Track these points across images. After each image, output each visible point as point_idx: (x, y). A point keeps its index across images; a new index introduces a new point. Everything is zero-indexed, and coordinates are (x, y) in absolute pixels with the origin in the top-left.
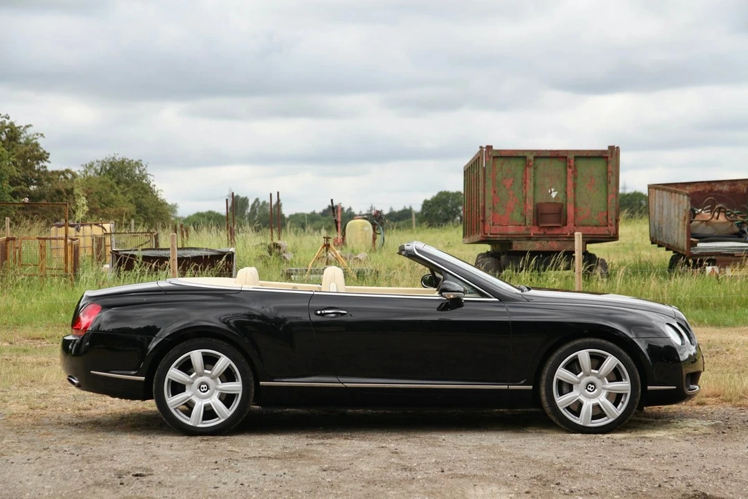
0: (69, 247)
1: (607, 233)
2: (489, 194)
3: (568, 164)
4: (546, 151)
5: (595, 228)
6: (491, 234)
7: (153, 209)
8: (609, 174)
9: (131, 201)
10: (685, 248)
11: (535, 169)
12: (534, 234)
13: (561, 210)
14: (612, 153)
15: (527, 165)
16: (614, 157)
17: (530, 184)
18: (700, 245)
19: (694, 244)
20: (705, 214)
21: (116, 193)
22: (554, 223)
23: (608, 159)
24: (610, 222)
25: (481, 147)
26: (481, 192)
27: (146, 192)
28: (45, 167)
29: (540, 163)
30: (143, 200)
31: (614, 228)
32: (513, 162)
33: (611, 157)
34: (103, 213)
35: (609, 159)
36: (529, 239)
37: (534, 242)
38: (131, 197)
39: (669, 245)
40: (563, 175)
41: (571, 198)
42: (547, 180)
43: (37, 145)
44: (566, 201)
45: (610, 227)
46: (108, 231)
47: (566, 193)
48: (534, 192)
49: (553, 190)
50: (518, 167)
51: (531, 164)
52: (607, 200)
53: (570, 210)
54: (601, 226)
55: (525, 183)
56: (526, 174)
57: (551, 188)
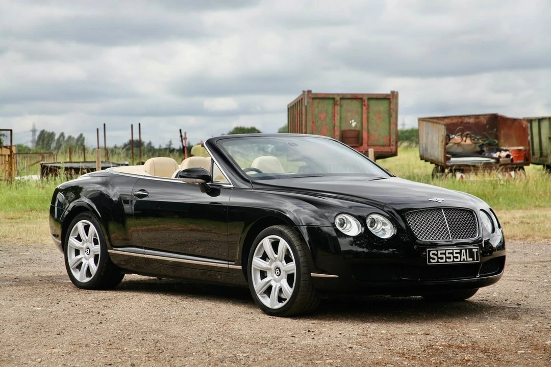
1: (390, 150)
2: (309, 124)
3: (363, 103)
4: (348, 94)
5: (382, 147)
8: (391, 110)
10: (443, 161)
11: (341, 106)
13: (358, 135)
14: (393, 96)
15: (335, 104)
16: (394, 98)
17: (337, 117)
18: (453, 159)
19: (448, 159)
20: (457, 138)
22: (354, 144)
24: (392, 143)
25: (304, 91)
26: (304, 122)
29: (344, 102)
31: (394, 147)
32: (326, 102)
33: (393, 98)
35: (391, 100)
39: (432, 160)
40: (360, 110)
41: (365, 126)
42: (349, 114)
44: (362, 129)
45: (392, 147)
47: (362, 123)
48: (340, 122)
49: (353, 121)
50: (328, 105)
51: (338, 103)
52: (390, 128)
53: (365, 135)
54: (386, 146)
55: (334, 116)
56: (334, 110)
57: (351, 120)
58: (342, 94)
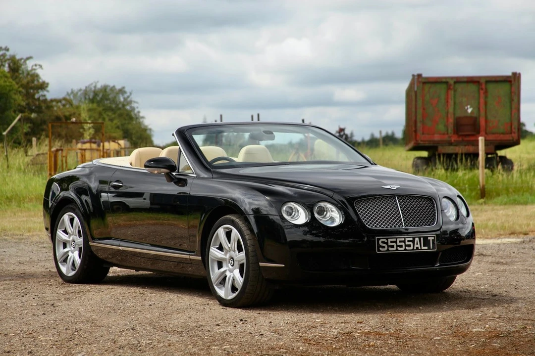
1: (511, 138)
2: (420, 111)
3: (481, 87)
4: (463, 77)
5: (502, 135)
6: (421, 141)
8: (513, 94)
9: (118, 127)
11: (455, 91)
12: (454, 141)
13: (475, 122)
14: (514, 78)
15: (449, 89)
16: (516, 80)
17: (451, 102)
22: (470, 132)
23: (511, 82)
24: (514, 130)
25: (413, 76)
26: (414, 109)
27: (131, 118)
28: (45, 96)
29: (459, 87)
30: (130, 126)
31: (516, 135)
32: (438, 86)
33: (514, 80)
35: (513, 83)
36: (450, 144)
37: (455, 147)
38: (119, 124)
40: (477, 95)
41: (483, 114)
42: (464, 99)
44: (479, 116)
45: (513, 135)
46: (123, 147)
47: (479, 109)
48: (454, 109)
49: (469, 107)
50: (441, 90)
51: (452, 87)
52: (511, 114)
53: (483, 123)
54: (508, 134)
55: (447, 102)
56: (448, 95)
57: (467, 105)
58: (457, 78)
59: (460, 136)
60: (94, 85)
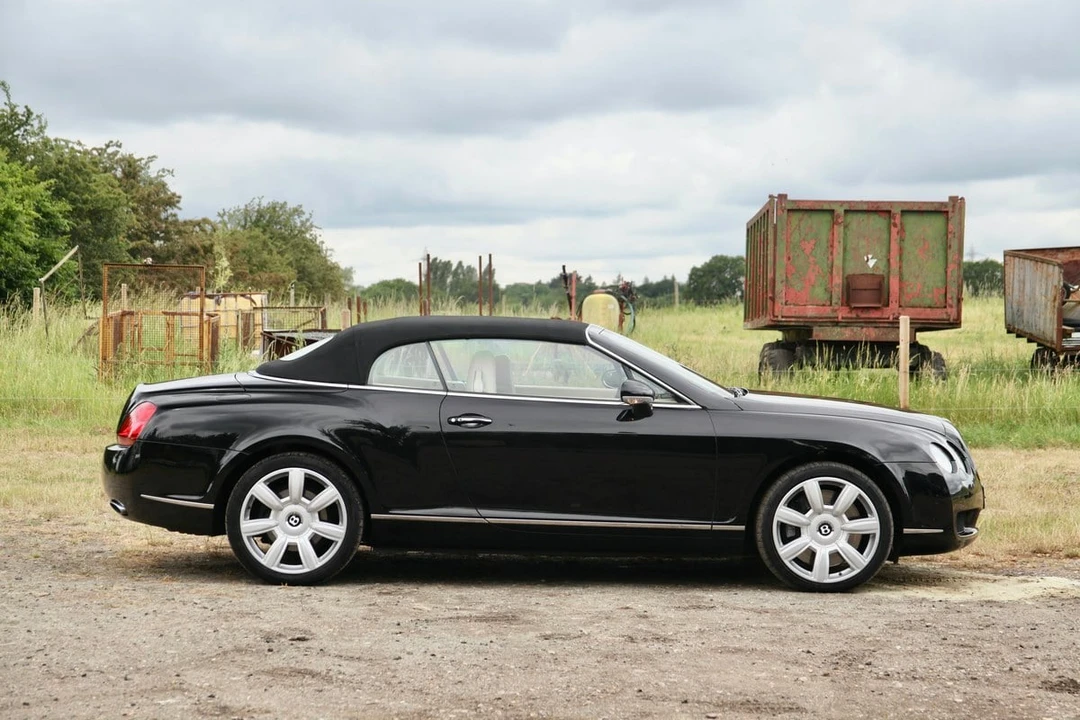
0: (206, 326)
1: (945, 317)
2: (782, 262)
3: (892, 221)
4: (862, 202)
5: (928, 310)
6: (783, 316)
7: (320, 275)
8: (950, 236)
9: (290, 264)
10: (1055, 339)
11: (846, 227)
12: (843, 318)
13: (880, 285)
14: (954, 206)
15: (834, 223)
16: (957, 210)
17: (839, 248)
18: (1076, 335)
19: (1067, 335)
21: (270, 252)
22: (870, 303)
23: (948, 213)
24: (950, 301)
25: (771, 196)
26: (770, 258)
27: (311, 251)
28: (175, 215)
29: (855, 221)
30: (307, 263)
31: (955, 310)
32: (816, 218)
33: (953, 211)
34: (253, 280)
35: (950, 215)
36: (836, 324)
37: (843, 329)
38: (291, 259)
39: (1031, 335)
40: (885, 236)
41: (895, 268)
42: (863, 243)
43: (164, 185)
44: (889, 273)
45: (949, 310)
46: (259, 305)
47: (888, 261)
48: (844, 259)
49: (870, 256)
50: (821, 224)
51: (840, 220)
52: (946, 272)
53: (894, 285)
54: (937, 308)
55: (832, 246)
56: (833, 234)
57: (868, 254)
58: (850, 203)
59: (852, 309)
60: (257, 201)
